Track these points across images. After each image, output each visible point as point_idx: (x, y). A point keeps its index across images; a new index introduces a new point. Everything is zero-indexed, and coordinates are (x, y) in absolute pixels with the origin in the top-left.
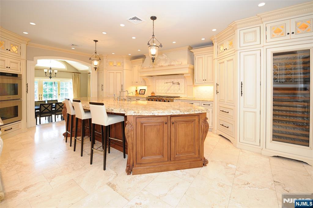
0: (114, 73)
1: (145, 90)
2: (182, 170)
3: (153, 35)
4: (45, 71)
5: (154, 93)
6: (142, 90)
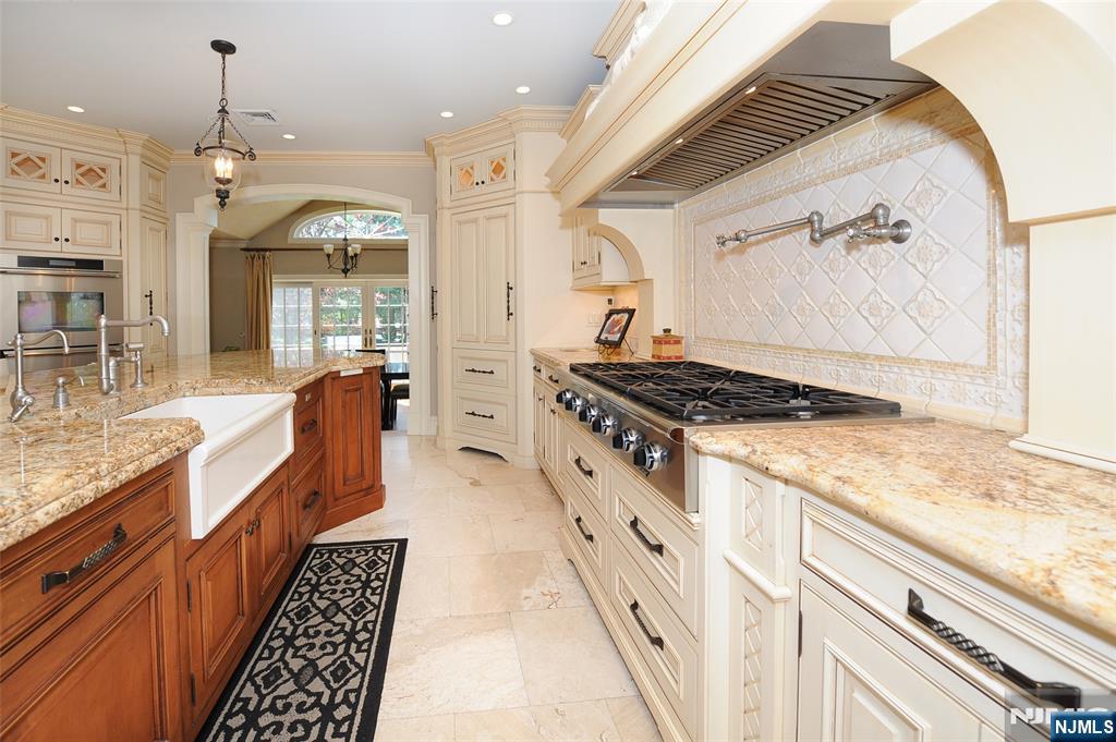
5: (678, 342)
6: (614, 316)
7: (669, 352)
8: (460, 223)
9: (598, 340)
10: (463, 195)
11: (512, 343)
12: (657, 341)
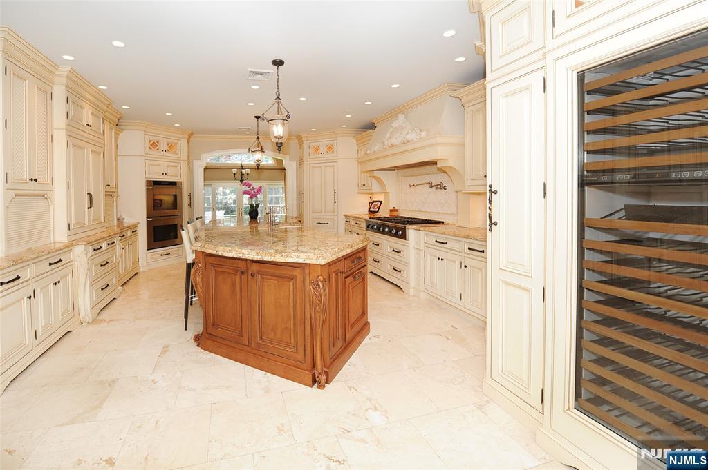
0: (320, 167)
1: (381, 202)
2: (269, 374)
3: (278, 98)
4: (235, 171)
5: (397, 211)
6: (375, 203)
7: (394, 214)
8: (314, 167)
9: (369, 211)
10: (314, 157)
11: (336, 213)
12: (391, 211)
